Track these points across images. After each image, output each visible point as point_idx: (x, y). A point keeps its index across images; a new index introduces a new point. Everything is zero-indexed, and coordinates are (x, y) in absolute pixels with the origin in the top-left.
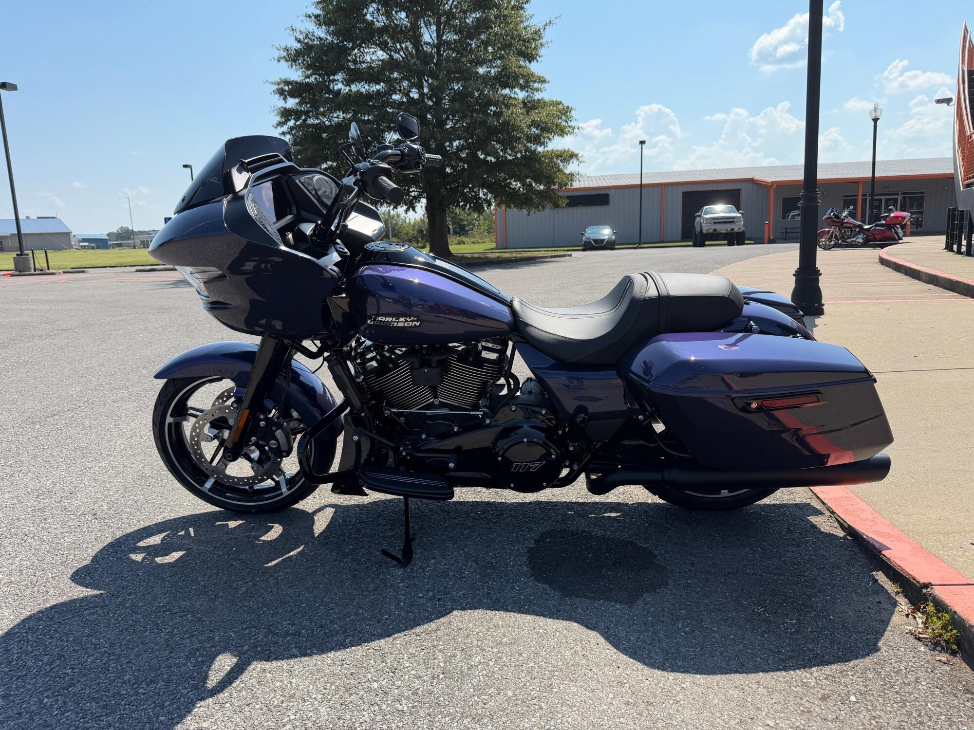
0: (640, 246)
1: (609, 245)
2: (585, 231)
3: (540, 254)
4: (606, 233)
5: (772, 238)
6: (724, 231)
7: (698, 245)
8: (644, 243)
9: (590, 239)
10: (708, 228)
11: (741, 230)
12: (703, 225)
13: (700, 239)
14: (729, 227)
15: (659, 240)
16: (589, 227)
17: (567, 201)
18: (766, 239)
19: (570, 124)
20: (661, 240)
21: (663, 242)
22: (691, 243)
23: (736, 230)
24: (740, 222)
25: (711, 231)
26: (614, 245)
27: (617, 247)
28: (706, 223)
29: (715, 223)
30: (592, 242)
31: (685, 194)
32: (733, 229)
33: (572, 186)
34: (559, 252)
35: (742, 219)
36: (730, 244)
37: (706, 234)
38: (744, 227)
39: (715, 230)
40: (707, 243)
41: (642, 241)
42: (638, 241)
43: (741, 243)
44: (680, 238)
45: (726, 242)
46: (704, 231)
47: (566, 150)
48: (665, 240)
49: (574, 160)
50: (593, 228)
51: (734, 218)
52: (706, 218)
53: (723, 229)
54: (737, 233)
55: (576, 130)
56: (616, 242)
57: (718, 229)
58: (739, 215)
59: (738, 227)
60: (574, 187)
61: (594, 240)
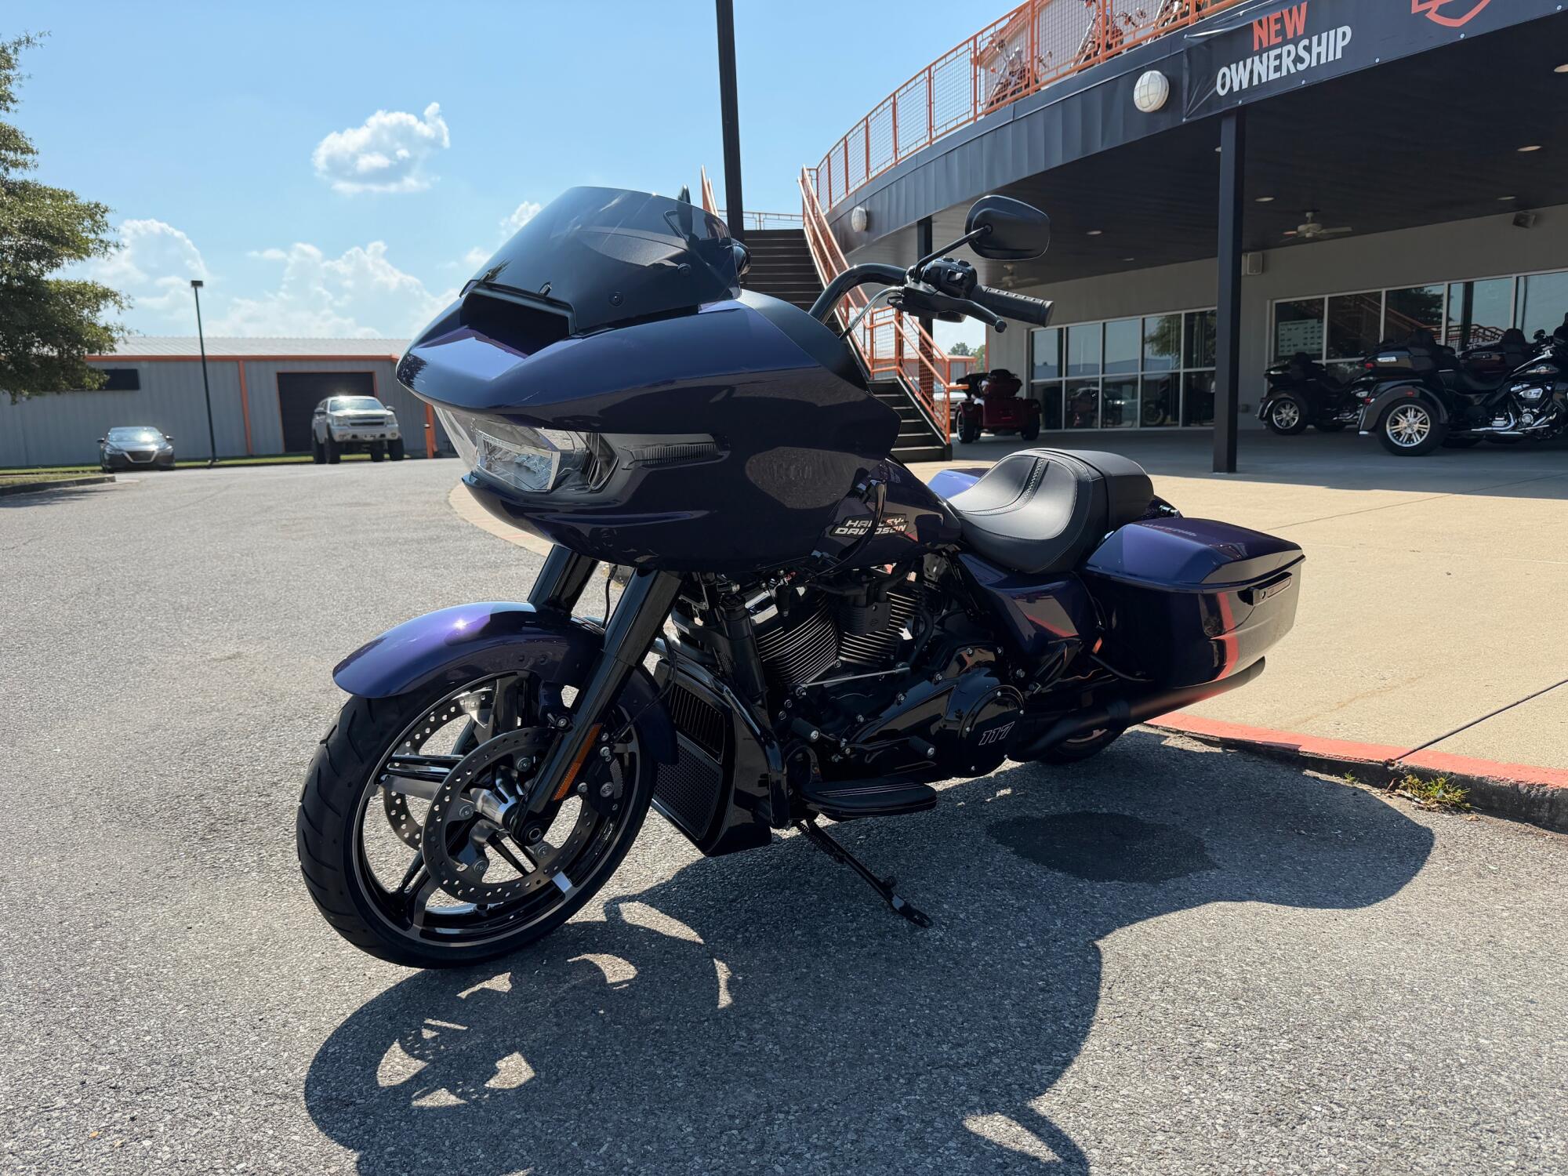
0: (215, 464)
1: (162, 463)
2: (106, 436)
3: (51, 479)
4: (148, 440)
5: (436, 449)
6: (369, 439)
7: (328, 460)
8: (222, 459)
9: (120, 450)
10: (342, 433)
11: (396, 438)
12: (332, 427)
13: (330, 452)
14: (377, 432)
15: (244, 454)
16: (112, 429)
17: (107, 377)
18: (429, 453)
19: (102, 236)
20: (250, 454)
21: (252, 457)
22: (311, 458)
23: (389, 436)
24: (393, 423)
25: (349, 437)
26: (172, 462)
27: (177, 465)
28: (339, 425)
29: (353, 424)
30: (127, 455)
31: (282, 377)
32: (383, 436)
33: (113, 350)
34: (80, 474)
35: (395, 420)
36: (377, 458)
37: (340, 443)
38: (400, 431)
39: (354, 436)
40: (343, 457)
41: (218, 454)
42: (210, 454)
43: (397, 456)
44: (281, 450)
45: (368, 456)
46: (337, 438)
47: (90, 283)
48: (255, 454)
49: (110, 303)
50: (122, 431)
51: (382, 417)
52: (337, 417)
53: (367, 434)
54: (390, 442)
55: (112, 250)
56: (176, 457)
57: (358, 435)
58: (390, 413)
59: (392, 431)
60: (118, 354)
61: (129, 453)
